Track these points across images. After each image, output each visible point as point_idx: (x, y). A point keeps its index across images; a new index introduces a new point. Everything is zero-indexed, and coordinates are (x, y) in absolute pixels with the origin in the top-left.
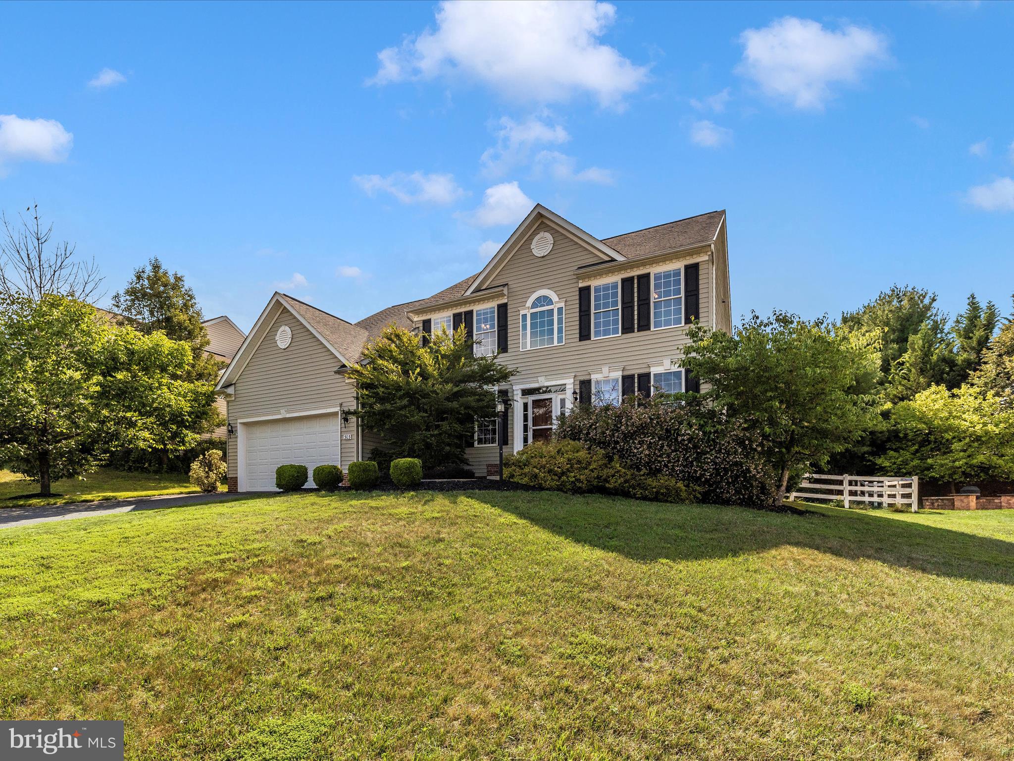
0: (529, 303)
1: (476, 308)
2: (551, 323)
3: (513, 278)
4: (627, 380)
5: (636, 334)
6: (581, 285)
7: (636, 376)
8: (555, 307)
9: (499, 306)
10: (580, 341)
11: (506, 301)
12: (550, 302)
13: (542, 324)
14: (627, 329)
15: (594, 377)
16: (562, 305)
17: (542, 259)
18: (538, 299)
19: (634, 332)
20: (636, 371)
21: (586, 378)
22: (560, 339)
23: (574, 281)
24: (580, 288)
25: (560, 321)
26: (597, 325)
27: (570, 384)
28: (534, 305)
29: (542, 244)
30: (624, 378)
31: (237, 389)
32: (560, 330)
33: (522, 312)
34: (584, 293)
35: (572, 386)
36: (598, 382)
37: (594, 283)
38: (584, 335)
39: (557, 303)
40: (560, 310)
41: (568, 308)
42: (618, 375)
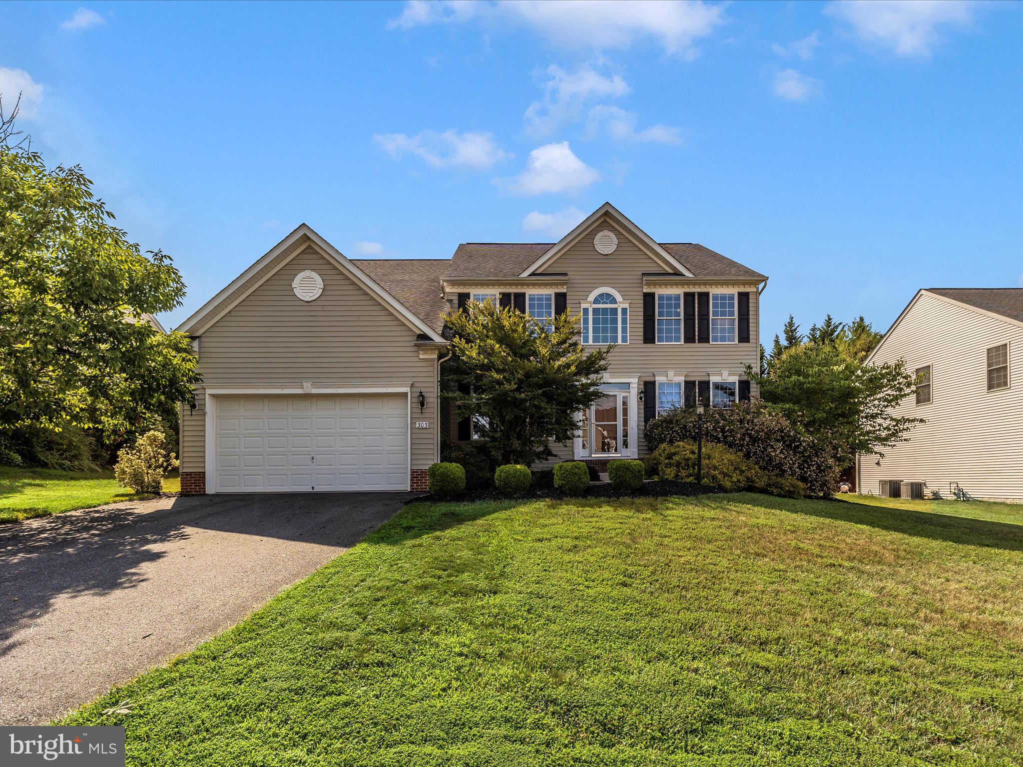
0: (592, 297)
1: (529, 292)
2: (615, 321)
3: (573, 269)
4: (689, 385)
5: (697, 345)
6: (645, 291)
7: (697, 383)
8: (620, 307)
9: (558, 295)
10: (644, 343)
11: (565, 291)
12: (614, 301)
13: (605, 321)
14: (689, 339)
15: (659, 379)
16: (627, 306)
17: (604, 257)
18: (601, 295)
19: (695, 342)
20: (697, 378)
21: (651, 379)
22: (624, 339)
23: (638, 285)
24: (644, 293)
25: (624, 321)
26: (660, 331)
27: (634, 382)
28: (596, 301)
29: (606, 243)
30: (687, 383)
31: (203, 345)
32: (624, 330)
33: (583, 306)
34: (649, 299)
35: (636, 386)
36: (662, 384)
37: (659, 291)
38: (649, 337)
39: (621, 303)
40: (624, 311)
41: (633, 309)
42: (681, 379)
